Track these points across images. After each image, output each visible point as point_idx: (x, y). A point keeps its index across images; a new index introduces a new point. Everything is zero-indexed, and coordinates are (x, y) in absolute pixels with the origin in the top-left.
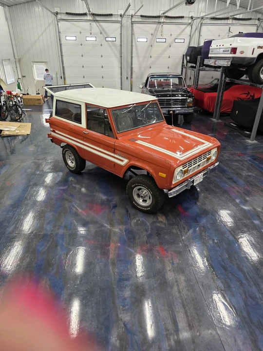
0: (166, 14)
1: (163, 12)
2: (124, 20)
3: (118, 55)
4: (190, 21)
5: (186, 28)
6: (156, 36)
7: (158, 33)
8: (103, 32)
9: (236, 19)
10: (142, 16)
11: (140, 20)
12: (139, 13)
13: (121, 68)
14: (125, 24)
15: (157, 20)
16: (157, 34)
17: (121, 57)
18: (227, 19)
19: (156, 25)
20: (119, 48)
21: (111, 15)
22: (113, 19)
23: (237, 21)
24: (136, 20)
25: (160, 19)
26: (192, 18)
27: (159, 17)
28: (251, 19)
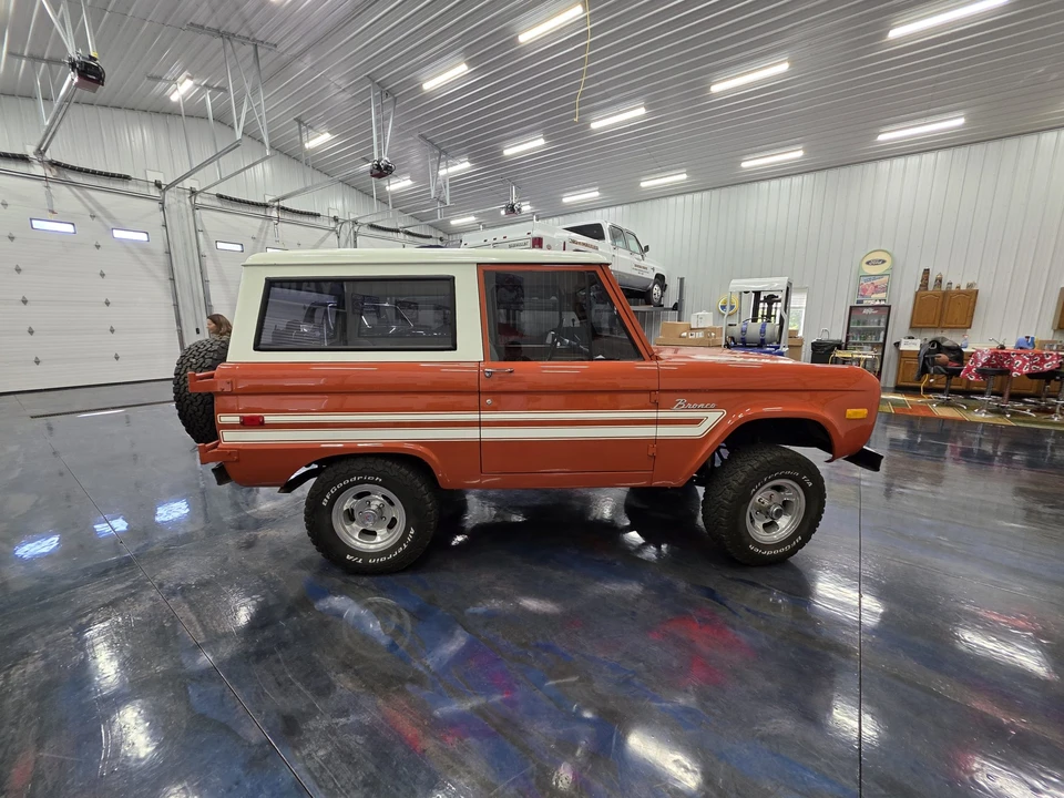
0: (282, 203)
1: (271, 198)
2: (170, 197)
3: (163, 275)
4: (333, 225)
5: (328, 235)
6: (264, 243)
7: (269, 237)
8: (98, 213)
9: (409, 233)
10: (220, 197)
11: (217, 203)
12: (214, 191)
13: (176, 306)
14: (174, 207)
15: (261, 212)
16: (265, 238)
17: (173, 280)
18: (397, 231)
19: (261, 221)
20: (163, 259)
21: (127, 178)
22: (131, 188)
23: (412, 238)
24: (206, 202)
25: (268, 209)
26: (336, 219)
27: (266, 206)
28: (431, 237)
